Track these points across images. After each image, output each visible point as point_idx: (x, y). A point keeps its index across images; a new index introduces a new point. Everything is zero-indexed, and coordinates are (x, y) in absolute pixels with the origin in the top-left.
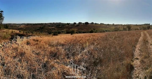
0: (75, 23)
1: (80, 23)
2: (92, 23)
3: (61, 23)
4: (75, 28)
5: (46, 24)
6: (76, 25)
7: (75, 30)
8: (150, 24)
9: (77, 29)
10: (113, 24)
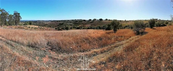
0: (90, 20)
1: (95, 20)
2: (107, 20)
3: (81, 20)
4: (89, 24)
5: (68, 20)
6: (91, 21)
7: (89, 26)
8: (157, 19)
9: (90, 25)
10: (125, 20)
